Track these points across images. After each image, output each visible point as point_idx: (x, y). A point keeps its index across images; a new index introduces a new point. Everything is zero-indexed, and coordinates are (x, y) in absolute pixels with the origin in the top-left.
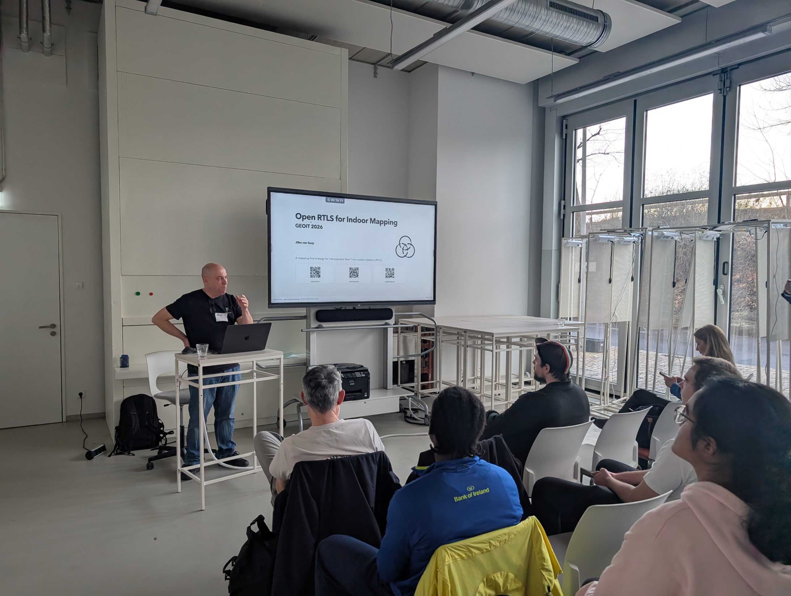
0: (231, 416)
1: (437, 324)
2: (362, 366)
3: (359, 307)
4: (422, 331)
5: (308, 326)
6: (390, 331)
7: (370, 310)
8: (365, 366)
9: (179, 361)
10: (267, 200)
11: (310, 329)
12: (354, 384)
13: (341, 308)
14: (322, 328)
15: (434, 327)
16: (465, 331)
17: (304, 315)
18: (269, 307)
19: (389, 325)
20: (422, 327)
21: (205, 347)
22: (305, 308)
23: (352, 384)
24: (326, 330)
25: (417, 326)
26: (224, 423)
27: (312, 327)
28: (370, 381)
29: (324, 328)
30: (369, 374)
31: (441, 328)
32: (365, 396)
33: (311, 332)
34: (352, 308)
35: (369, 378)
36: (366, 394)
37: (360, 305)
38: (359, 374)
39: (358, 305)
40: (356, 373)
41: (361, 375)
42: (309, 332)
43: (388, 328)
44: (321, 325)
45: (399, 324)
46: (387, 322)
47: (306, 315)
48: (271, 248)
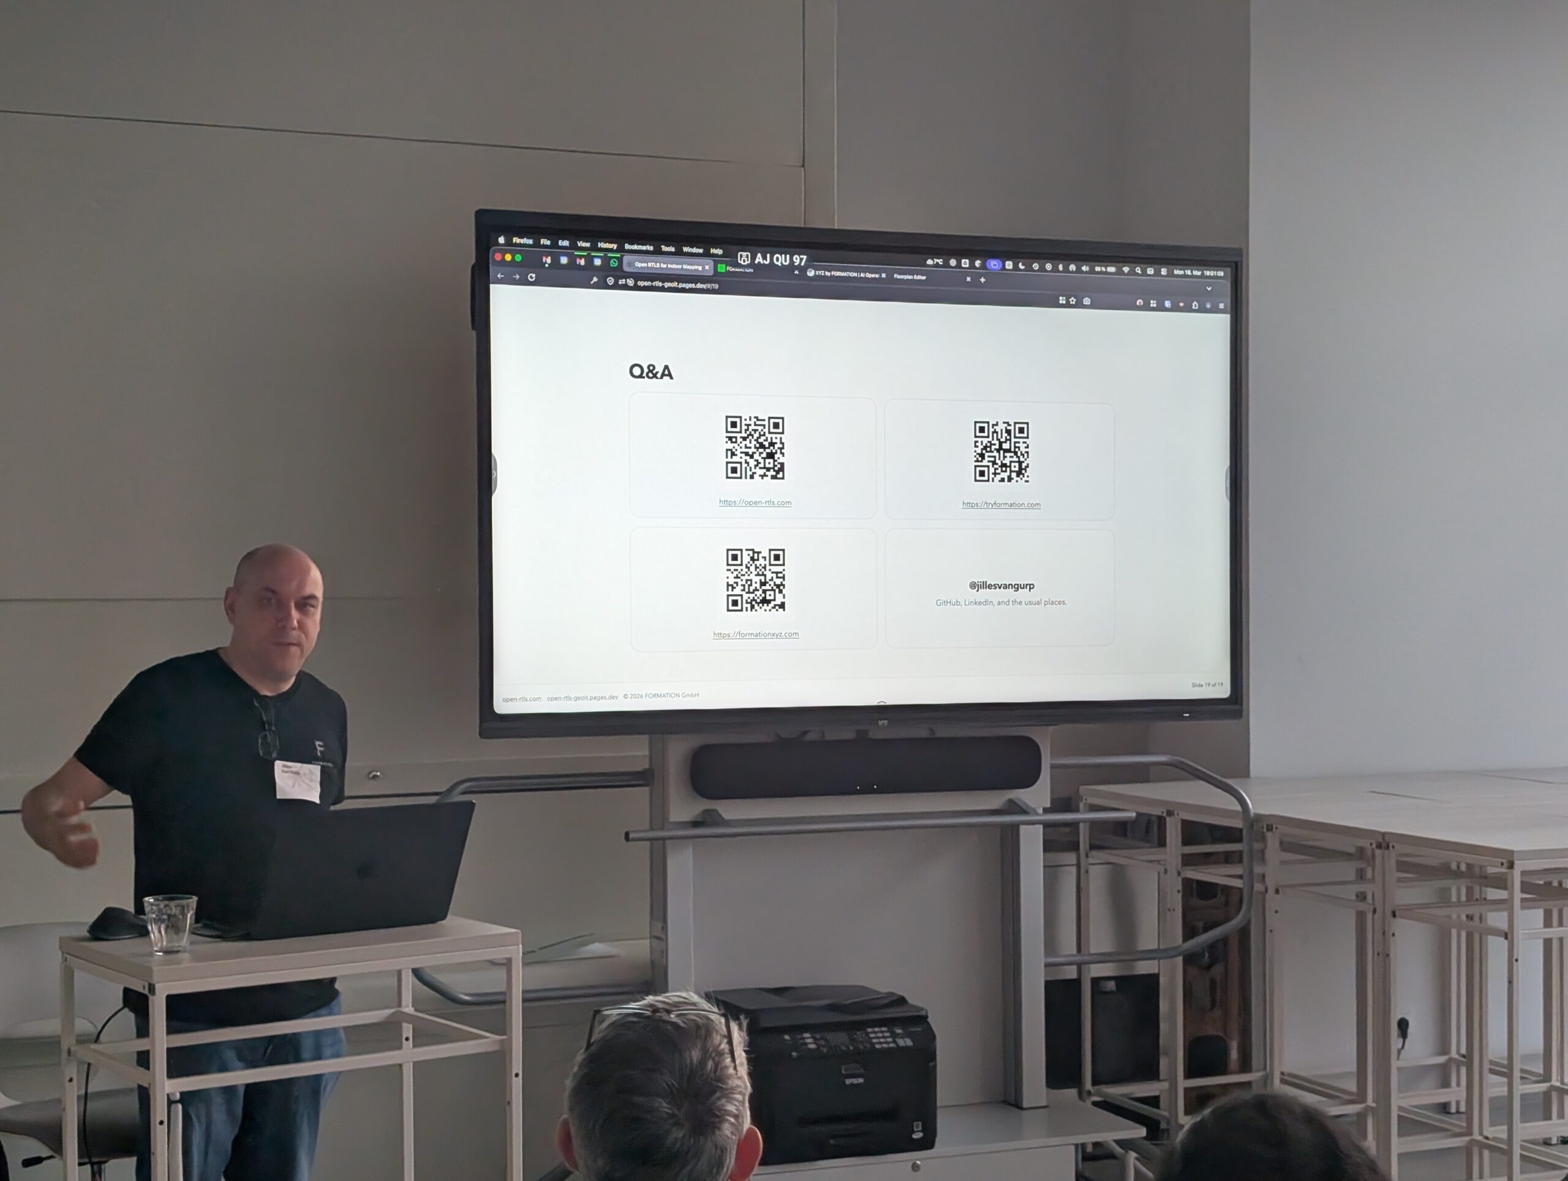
1: (1252, 809)
2: (901, 1001)
3: (882, 730)
4: (1186, 842)
5: (659, 815)
6: (1031, 841)
7: (934, 742)
8: (916, 999)
9: (76, 972)
10: (473, 267)
11: (662, 829)
12: (861, 1080)
13: (803, 736)
14: (717, 825)
15: (1237, 823)
16: (1384, 842)
17: (640, 769)
18: (484, 734)
19: (1024, 811)
20: (1185, 824)
21: (184, 909)
22: (646, 737)
23: (855, 1081)
24: (736, 834)
25: (1161, 820)
27: (673, 818)
28: (935, 1067)
29: (726, 824)
30: (932, 1035)
31: (1270, 828)
32: (915, 1136)
33: (668, 842)
34: (852, 735)
35: (933, 1057)
36: (920, 1129)
37: (886, 722)
38: (887, 1034)
39: (880, 723)
40: (871, 1033)
41: (894, 1042)
42: (662, 842)
43: (1023, 828)
44: (716, 811)
45: (1081, 806)
46: (1017, 801)
47: (647, 766)
48: (494, 477)
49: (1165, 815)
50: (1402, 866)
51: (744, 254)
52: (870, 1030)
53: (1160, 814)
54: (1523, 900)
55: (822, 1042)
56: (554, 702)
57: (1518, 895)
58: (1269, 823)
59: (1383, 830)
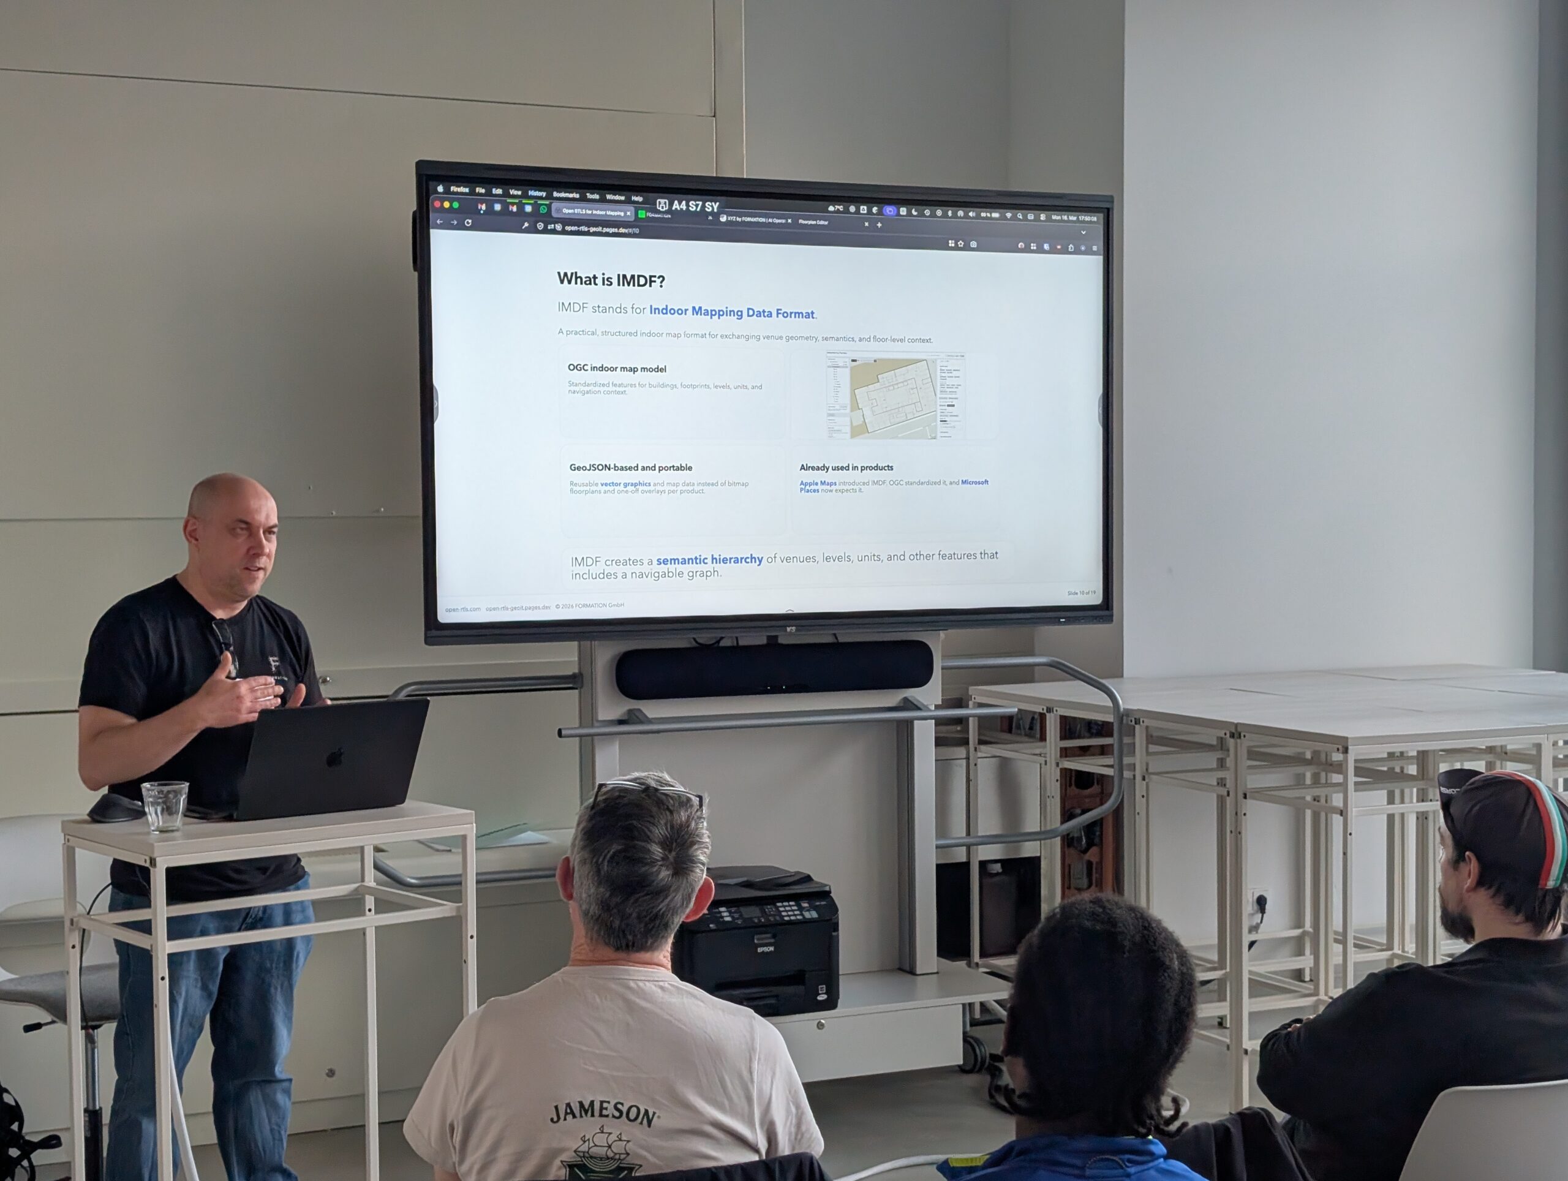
0: (280, 1071)
1: (1122, 705)
2: (808, 879)
3: (790, 636)
4: (1064, 736)
5: (587, 715)
6: (924, 734)
7: (837, 646)
8: (821, 877)
9: (77, 850)
10: (414, 213)
11: (592, 726)
12: (772, 949)
13: (718, 642)
14: (641, 722)
15: (1110, 718)
16: (1236, 732)
17: (570, 673)
18: (429, 641)
19: (918, 708)
20: (1064, 720)
21: (177, 793)
22: (576, 643)
23: (766, 949)
24: (658, 732)
25: (1042, 716)
26: (255, 1097)
27: (601, 717)
28: (838, 936)
29: (650, 721)
30: (833, 908)
31: (1137, 722)
32: (820, 998)
33: (596, 737)
34: (763, 641)
35: (836, 927)
36: (825, 991)
37: (794, 628)
38: (795, 908)
39: (789, 629)
40: (781, 907)
41: (802, 914)
42: (590, 738)
43: (916, 722)
44: (639, 710)
45: (971, 703)
46: (910, 699)
47: (576, 671)
48: (435, 406)
49: (1045, 711)
50: (1252, 754)
51: (663, 201)
52: (779, 904)
53: (1041, 711)
54: (1356, 783)
55: (736, 916)
56: (493, 612)
57: (1352, 779)
58: (1137, 717)
59: (1236, 721)
